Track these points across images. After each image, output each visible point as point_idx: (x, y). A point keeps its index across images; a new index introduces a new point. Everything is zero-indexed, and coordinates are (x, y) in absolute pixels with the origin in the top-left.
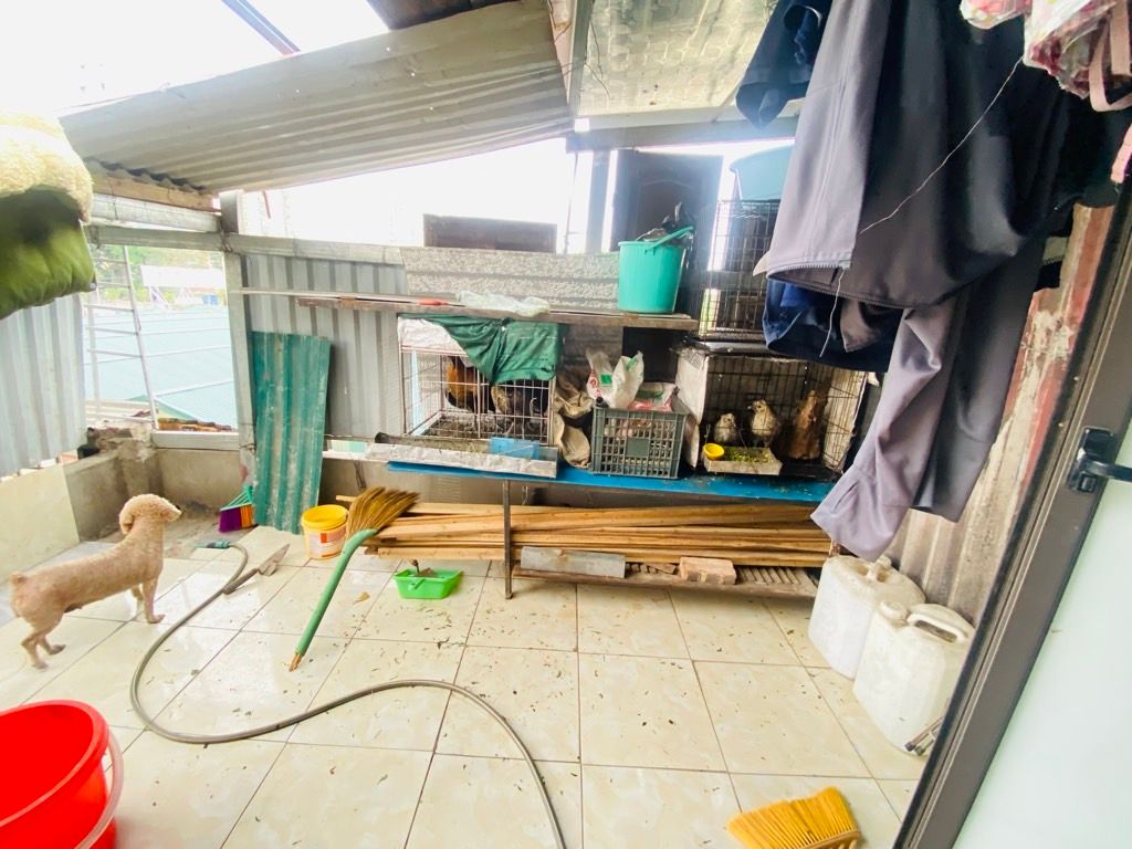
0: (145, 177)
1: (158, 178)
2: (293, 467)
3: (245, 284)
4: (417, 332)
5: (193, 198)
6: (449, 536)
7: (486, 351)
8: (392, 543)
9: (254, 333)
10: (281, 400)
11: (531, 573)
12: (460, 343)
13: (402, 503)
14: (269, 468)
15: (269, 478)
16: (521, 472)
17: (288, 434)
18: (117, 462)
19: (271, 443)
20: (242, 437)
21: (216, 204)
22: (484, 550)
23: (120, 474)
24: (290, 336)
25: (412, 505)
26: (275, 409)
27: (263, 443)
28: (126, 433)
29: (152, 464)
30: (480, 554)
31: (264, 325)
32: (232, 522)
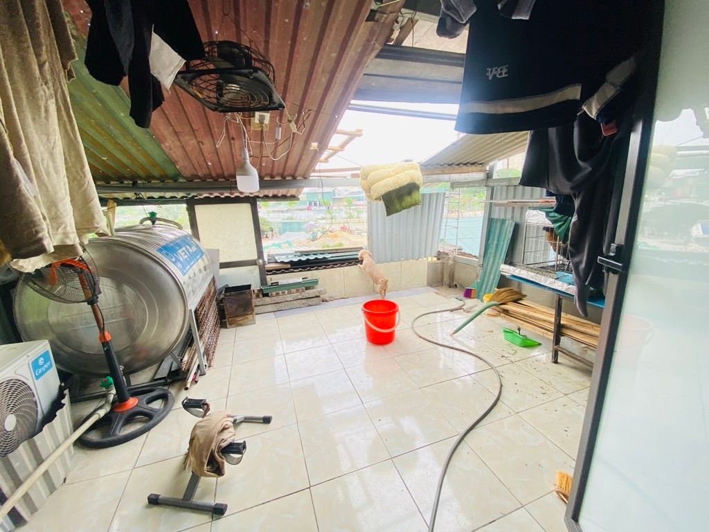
0: (461, 165)
1: (465, 164)
2: (492, 276)
3: (492, 198)
4: (534, 216)
5: (479, 167)
6: (530, 317)
7: (563, 224)
8: (506, 312)
9: (492, 219)
10: (494, 247)
11: (564, 351)
12: (551, 221)
13: (516, 297)
14: (485, 275)
15: (483, 281)
16: (563, 290)
17: (493, 262)
18: (443, 263)
19: (487, 266)
20: (479, 262)
21: (488, 168)
22: (546, 331)
23: (443, 268)
24: (503, 220)
25: (521, 299)
26: (492, 250)
27: (485, 266)
28: (447, 254)
29: (452, 267)
30: (543, 333)
31: (495, 216)
32: (468, 294)
